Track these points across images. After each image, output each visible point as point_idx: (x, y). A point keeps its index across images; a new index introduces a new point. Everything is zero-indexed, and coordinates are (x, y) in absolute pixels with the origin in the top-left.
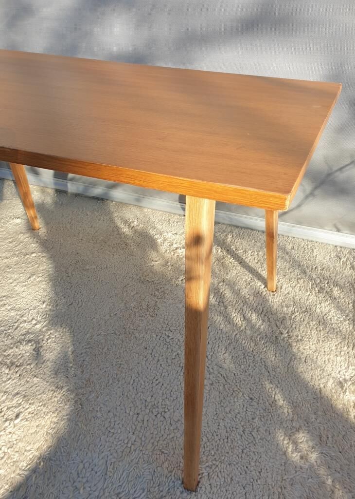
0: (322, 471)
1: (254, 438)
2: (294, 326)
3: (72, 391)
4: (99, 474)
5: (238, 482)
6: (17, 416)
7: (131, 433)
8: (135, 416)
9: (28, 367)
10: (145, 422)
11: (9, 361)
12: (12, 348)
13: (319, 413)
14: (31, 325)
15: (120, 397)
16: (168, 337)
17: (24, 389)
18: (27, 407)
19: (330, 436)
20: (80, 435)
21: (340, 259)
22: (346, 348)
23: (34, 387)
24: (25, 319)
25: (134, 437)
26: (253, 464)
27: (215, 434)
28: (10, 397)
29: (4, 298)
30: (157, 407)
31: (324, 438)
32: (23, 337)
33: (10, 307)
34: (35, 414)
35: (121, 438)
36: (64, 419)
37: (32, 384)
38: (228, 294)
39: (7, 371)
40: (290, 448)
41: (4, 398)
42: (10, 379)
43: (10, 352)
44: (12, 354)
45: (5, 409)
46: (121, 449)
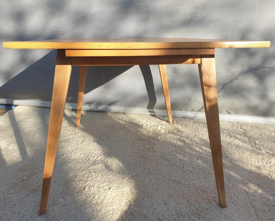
0: (266, 195)
2: (225, 150)
3: (131, 179)
4: (162, 204)
6: (110, 188)
7: (169, 190)
8: (167, 184)
9: (103, 172)
12: (91, 166)
13: (254, 177)
14: (95, 158)
16: (166, 157)
17: (107, 180)
18: (113, 185)
19: (263, 185)
21: (234, 126)
22: (254, 156)
24: (90, 156)
25: (171, 191)
28: (102, 182)
31: (261, 185)
34: (118, 188)
35: (165, 192)
36: (133, 189)
37: (109, 178)
38: (187, 141)
39: (94, 174)
40: (247, 189)
41: (99, 183)
42: (97, 177)
43: (91, 168)
44: (92, 168)
45: (102, 186)
46: (167, 195)
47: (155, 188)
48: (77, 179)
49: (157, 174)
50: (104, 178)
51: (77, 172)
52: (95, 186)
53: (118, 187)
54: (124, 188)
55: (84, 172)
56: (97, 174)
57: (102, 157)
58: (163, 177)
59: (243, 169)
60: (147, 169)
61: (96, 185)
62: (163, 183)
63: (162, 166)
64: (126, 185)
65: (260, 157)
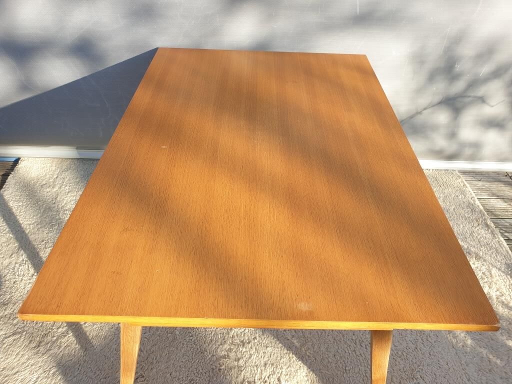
1: (431, 342)
5: (440, 375)
7: (360, 366)
9: (256, 341)
10: (363, 355)
11: (238, 341)
15: (334, 342)
17: (267, 359)
20: (329, 379)
23: (272, 356)
25: (363, 369)
26: (441, 360)
27: (408, 348)
28: (263, 368)
30: (363, 341)
35: (356, 372)
36: (310, 372)
37: (269, 354)
40: (454, 341)
41: (259, 370)
42: (251, 356)
43: (232, 333)
44: (235, 334)
45: (266, 378)
46: (361, 379)
47: (341, 366)
48: (223, 367)
50: (261, 357)
51: (214, 347)
52: (256, 378)
53: (289, 374)
54: (299, 374)
55: (226, 346)
56: (248, 350)
58: (343, 336)
61: (256, 376)
62: (347, 351)
64: (298, 367)
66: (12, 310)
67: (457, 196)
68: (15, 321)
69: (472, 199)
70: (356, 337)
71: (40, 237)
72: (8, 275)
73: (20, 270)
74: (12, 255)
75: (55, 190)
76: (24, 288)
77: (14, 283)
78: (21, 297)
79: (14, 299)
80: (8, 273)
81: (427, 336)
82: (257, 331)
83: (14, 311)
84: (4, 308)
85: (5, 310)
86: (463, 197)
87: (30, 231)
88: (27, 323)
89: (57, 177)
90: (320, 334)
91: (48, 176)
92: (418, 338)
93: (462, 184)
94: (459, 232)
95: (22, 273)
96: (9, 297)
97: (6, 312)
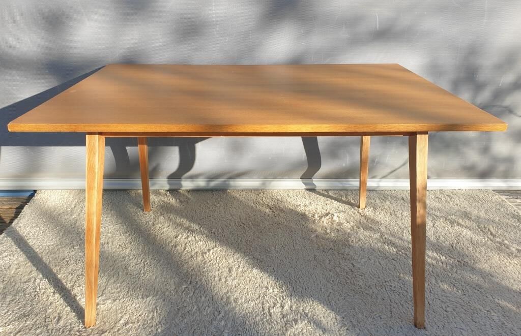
12: (287, 330)
14: (280, 309)
24: (268, 305)
29: (229, 293)
32: (285, 319)
33: (243, 300)
43: (289, 333)
49: (401, 328)
57: (289, 302)
59: (509, 290)
60: (379, 318)
63: (396, 306)
65: (516, 262)
66: (35, 320)
67: (499, 209)
68: (38, 331)
69: (514, 211)
70: (430, 332)
71: (60, 256)
72: (28, 289)
73: (41, 284)
74: (31, 272)
75: (74, 217)
76: (47, 300)
77: (35, 296)
78: (44, 308)
79: (35, 311)
80: (27, 288)
81: (510, 330)
82: (317, 331)
83: (36, 322)
84: (25, 319)
85: (26, 321)
86: (506, 210)
87: (49, 251)
88: (52, 333)
89: (75, 207)
90: (388, 331)
91: (65, 206)
92: (501, 331)
93: (500, 200)
94: (511, 238)
95: (44, 287)
96: (29, 309)
97: (28, 323)
